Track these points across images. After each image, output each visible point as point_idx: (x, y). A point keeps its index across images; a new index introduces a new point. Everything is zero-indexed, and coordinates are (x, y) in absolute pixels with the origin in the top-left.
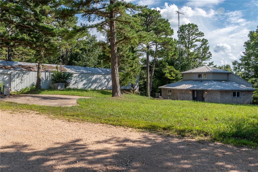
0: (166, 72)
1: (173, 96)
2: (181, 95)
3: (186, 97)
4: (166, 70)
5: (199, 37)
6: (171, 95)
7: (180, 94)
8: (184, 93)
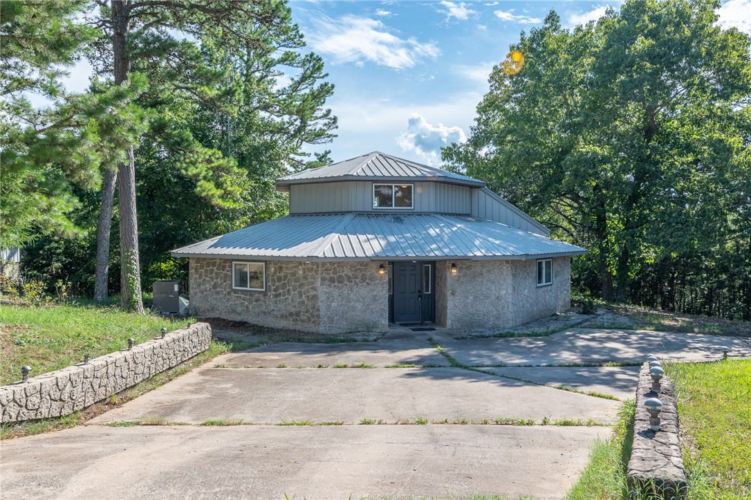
0: (198, 175)
1: (276, 296)
2: (336, 292)
3: (358, 301)
4: (194, 163)
5: (284, 46)
6: (265, 294)
7: (330, 286)
8: (349, 279)
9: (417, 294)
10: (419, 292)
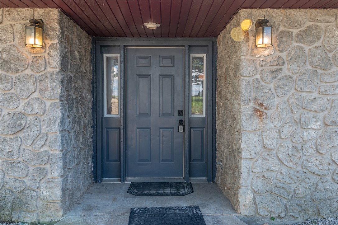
9: (177, 118)
10: (181, 113)
